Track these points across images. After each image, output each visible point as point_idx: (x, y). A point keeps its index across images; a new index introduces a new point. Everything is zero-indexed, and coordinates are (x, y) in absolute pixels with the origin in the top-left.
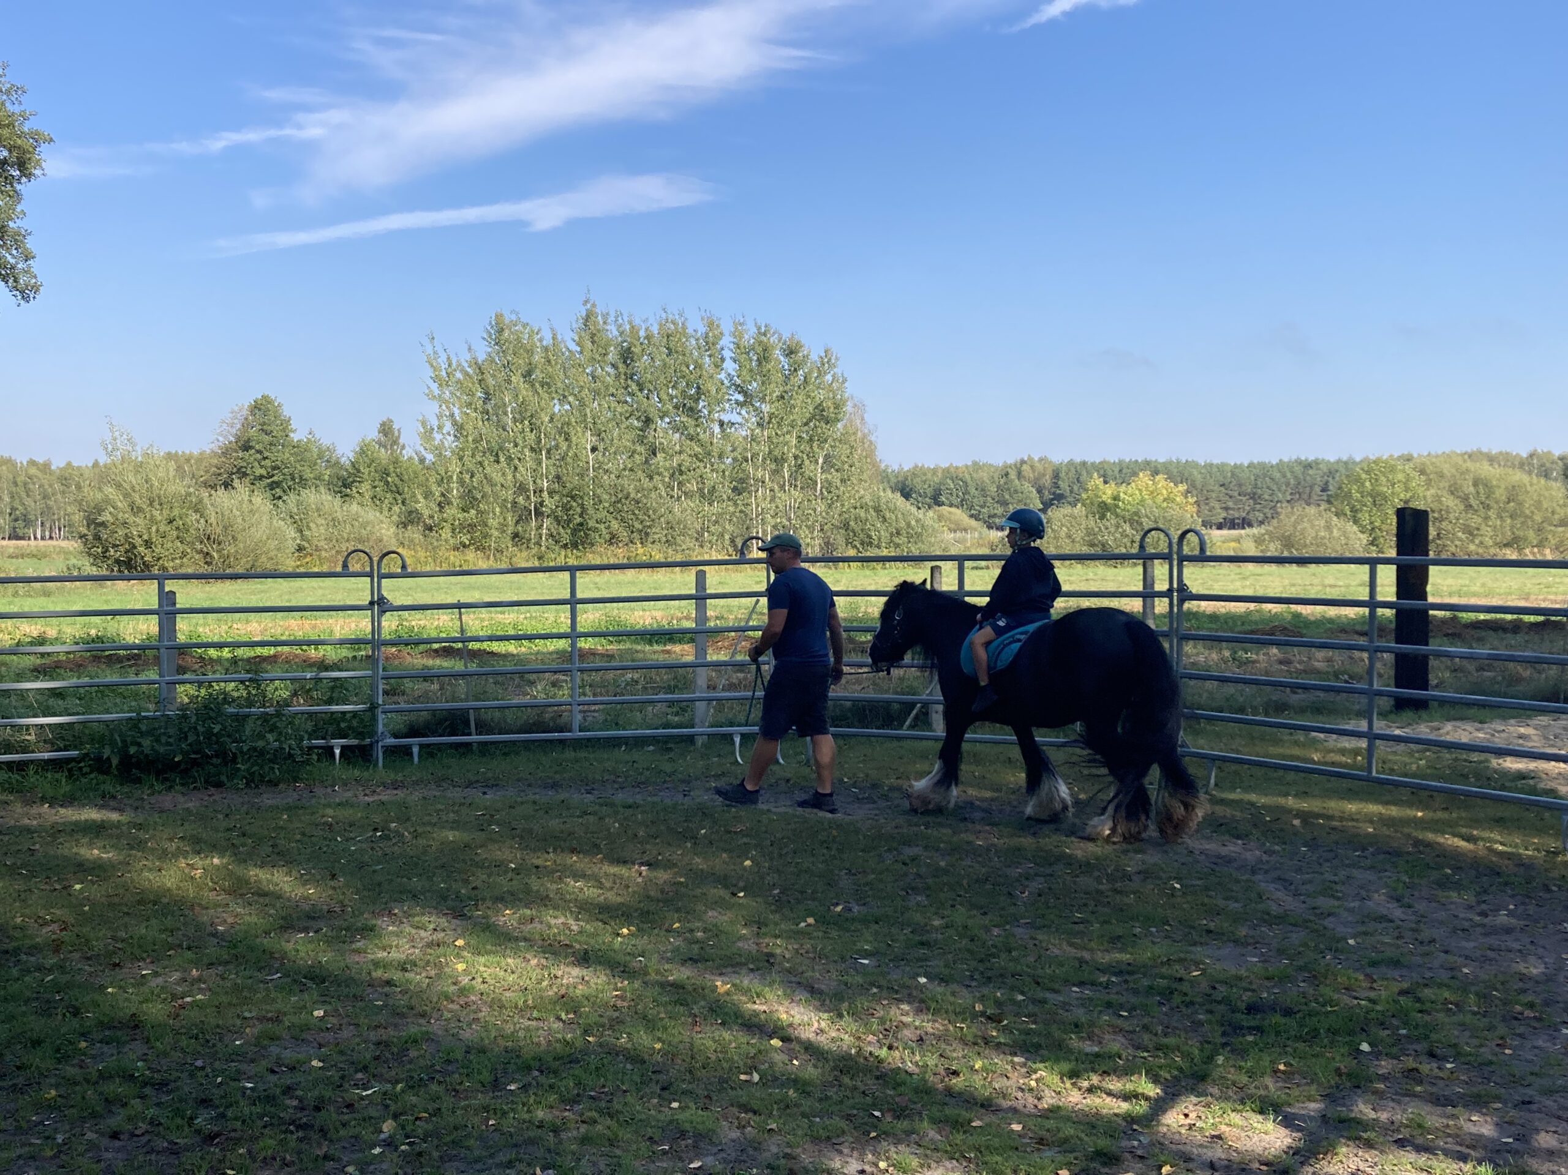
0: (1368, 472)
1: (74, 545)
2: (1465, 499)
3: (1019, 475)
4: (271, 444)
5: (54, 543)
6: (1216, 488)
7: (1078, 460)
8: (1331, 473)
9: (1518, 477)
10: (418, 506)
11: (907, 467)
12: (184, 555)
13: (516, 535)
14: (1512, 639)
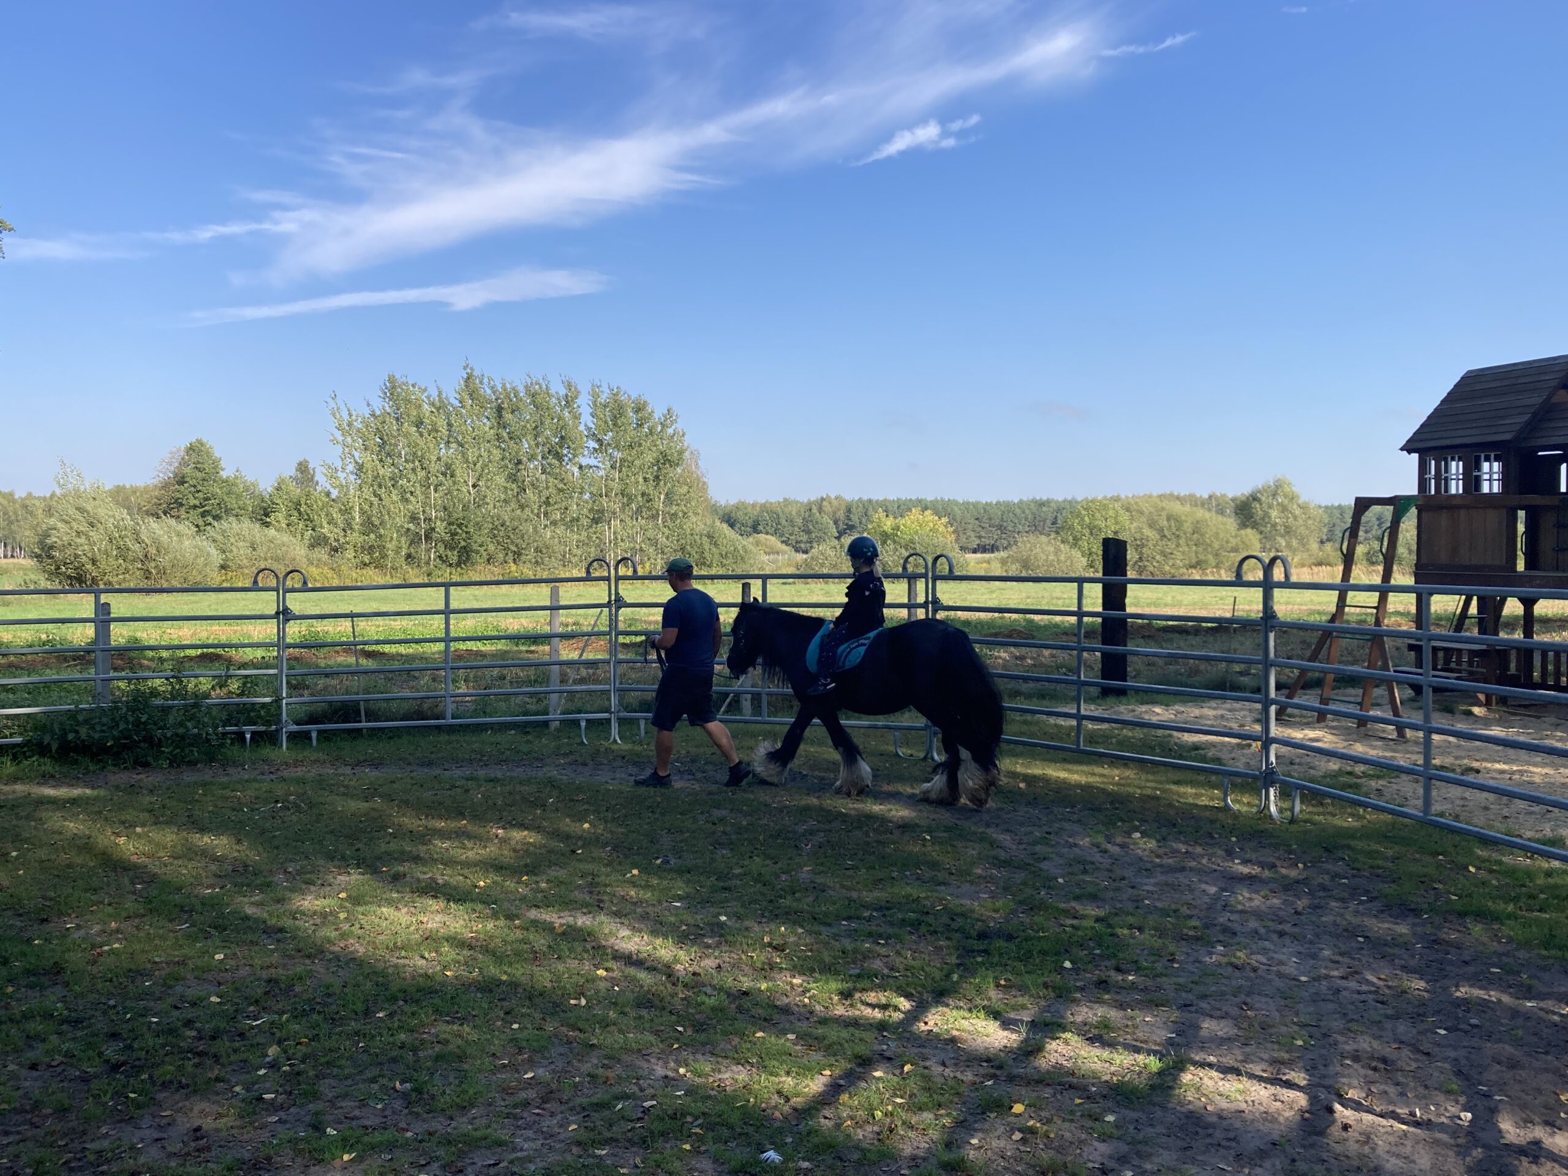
0: (1087, 510)
1: (29, 563)
2: (1161, 531)
3: (820, 510)
4: (204, 480)
5: (15, 560)
6: (972, 521)
7: (865, 498)
8: (1059, 510)
9: (1200, 513)
10: (325, 531)
11: (733, 501)
12: (127, 571)
13: (409, 556)
14: (1193, 640)
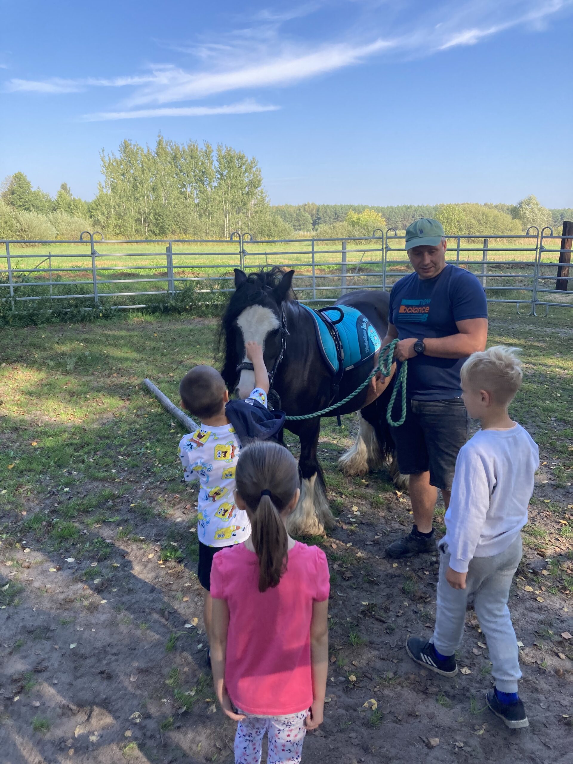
0: (446, 210)
2: (479, 221)
10: (99, 218)
13: (137, 230)
